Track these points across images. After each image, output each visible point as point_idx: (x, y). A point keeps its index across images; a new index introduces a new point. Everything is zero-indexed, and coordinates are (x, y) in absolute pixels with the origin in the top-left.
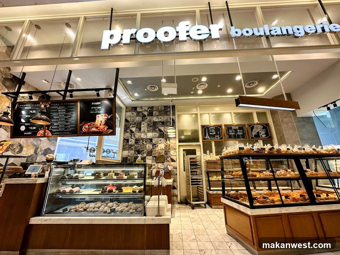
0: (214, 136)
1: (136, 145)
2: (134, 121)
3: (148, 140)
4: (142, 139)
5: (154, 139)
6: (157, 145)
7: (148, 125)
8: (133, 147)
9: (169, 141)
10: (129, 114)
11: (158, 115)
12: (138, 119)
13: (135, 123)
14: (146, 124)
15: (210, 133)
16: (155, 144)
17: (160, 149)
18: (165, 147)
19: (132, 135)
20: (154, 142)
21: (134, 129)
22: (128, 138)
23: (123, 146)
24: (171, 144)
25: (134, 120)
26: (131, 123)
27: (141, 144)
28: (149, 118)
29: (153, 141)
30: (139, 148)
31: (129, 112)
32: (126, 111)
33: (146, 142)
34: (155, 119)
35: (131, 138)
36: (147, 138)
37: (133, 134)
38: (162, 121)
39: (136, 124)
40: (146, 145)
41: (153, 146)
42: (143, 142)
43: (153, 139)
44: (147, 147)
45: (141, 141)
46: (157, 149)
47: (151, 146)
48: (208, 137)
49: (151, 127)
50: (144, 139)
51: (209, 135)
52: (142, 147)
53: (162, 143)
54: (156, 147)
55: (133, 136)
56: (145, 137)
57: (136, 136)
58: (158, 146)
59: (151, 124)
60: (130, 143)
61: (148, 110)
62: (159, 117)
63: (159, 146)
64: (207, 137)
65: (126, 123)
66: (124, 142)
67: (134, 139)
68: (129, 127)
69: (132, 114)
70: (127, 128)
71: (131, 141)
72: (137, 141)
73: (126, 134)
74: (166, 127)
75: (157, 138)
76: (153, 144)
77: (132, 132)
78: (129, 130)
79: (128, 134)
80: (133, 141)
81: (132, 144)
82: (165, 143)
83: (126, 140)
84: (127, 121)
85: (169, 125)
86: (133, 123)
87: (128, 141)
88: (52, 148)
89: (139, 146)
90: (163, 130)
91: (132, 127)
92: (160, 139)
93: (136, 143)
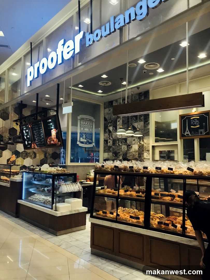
0: (196, 130)
1: (113, 147)
4: (118, 139)
5: (128, 138)
6: (131, 145)
8: (111, 149)
9: (143, 141)
10: (107, 110)
13: (112, 121)
14: (121, 121)
15: (192, 127)
16: (130, 144)
18: (138, 148)
20: (128, 142)
21: (111, 128)
22: (107, 139)
23: (104, 147)
24: (145, 145)
25: (111, 118)
26: (109, 121)
27: (118, 145)
30: (116, 149)
31: (107, 108)
32: (105, 108)
33: (121, 143)
35: (110, 139)
37: (111, 134)
39: (113, 122)
40: (122, 146)
41: (128, 147)
42: (119, 142)
43: (127, 139)
45: (118, 142)
46: (131, 151)
47: (126, 147)
48: (189, 133)
49: (125, 124)
50: (120, 140)
51: (190, 128)
52: (118, 149)
54: (130, 148)
55: (111, 136)
56: (120, 137)
57: (113, 136)
58: (132, 147)
60: (109, 144)
63: (133, 147)
64: (187, 132)
65: (105, 122)
66: (104, 143)
67: (112, 140)
68: (107, 127)
69: (110, 110)
70: (106, 128)
71: (109, 142)
72: (114, 141)
73: (105, 134)
74: (139, 123)
75: (131, 138)
76: (127, 144)
77: (110, 131)
78: (107, 130)
79: (107, 135)
80: (111, 142)
81: (111, 145)
82: (139, 143)
83: (106, 141)
84: (105, 119)
85: (143, 120)
86: (111, 121)
87: (107, 143)
88: (58, 152)
89: (116, 147)
90: (136, 127)
91: (110, 126)
92: (134, 138)
93: (114, 144)
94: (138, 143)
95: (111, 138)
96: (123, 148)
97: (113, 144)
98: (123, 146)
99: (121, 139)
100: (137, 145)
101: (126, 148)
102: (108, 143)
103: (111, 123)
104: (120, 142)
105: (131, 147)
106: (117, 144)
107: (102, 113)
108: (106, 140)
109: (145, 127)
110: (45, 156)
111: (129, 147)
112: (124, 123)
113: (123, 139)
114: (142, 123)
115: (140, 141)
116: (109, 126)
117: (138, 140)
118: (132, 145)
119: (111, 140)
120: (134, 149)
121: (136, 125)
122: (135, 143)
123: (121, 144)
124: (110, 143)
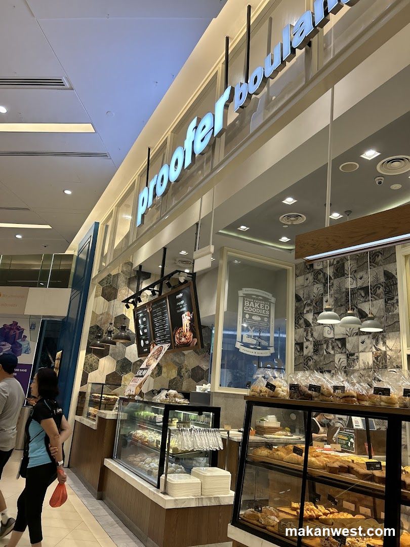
1: (315, 357)
2: (309, 297)
3: (337, 342)
4: (327, 341)
5: (350, 338)
6: (356, 354)
7: (336, 300)
8: (311, 363)
9: (384, 343)
10: (301, 279)
11: (355, 272)
12: (317, 289)
13: (312, 302)
14: (331, 301)
16: (352, 352)
17: (362, 365)
18: (374, 362)
19: (307, 333)
20: (348, 346)
21: (310, 317)
22: (302, 341)
23: (295, 359)
24: (389, 353)
25: (309, 295)
26: (305, 302)
27: (325, 353)
28: (336, 282)
29: (347, 345)
30: (322, 364)
31: (301, 275)
32: (297, 276)
33: (333, 348)
34: (349, 284)
35: (308, 340)
36: (336, 337)
37: (310, 329)
38: (364, 286)
39: (314, 304)
40: (334, 355)
41: (348, 357)
42: (327, 348)
43: (347, 340)
44: (337, 363)
45: (325, 346)
46: (357, 367)
47: (343, 358)
49: (342, 306)
50: (330, 341)
52: (327, 362)
53: (367, 350)
54: (354, 360)
55: (310, 334)
56: (331, 336)
57: (315, 335)
58: (358, 358)
59: (342, 297)
60: (305, 352)
61: (335, 263)
62: (359, 277)
63: (360, 359)
65: (298, 304)
66: (296, 349)
67: (313, 343)
68: (302, 313)
69: (307, 279)
70: (299, 315)
71: (307, 348)
72: (317, 346)
73: (298, 330)
74: (374, 302)
75: (356, 337)
76: (347, 352)
77: (307, 324)
78: (302, 321)
79: (301, 331)
80: (311, 347)
81: (309, 355)
82: (374, 350)
83: (300, 346)
84: (298, 299)
85: (382, 296)
86: (309, 302)
87: (302, 349)
88: (204, 367)
89: (322, 358)
90: (368, 313)
91: (308, 312)
92: (363, 338)
93: (316, 351)
94: (374, 348)
95: (311, 339)
96: (337, 361)
97: (314, 352)
98: (338, 357)
99: (334, 339)
100: (371, 353)
101: (346, 360)
102: (305, 349)
103: (309, 305)
104: (331, 347)
105: (355, 358)
106: (325, 351)
107: (292, 286)
108: (299, 342)
109: (387, 310)
110: (179, 373)
111: (350, 357)
112: (339, 304)
113: (335, 339)
114: (380, 303)
115: (377, 343)
116: (305, 312)
117: (371, 343)
118: (358, 352)
119: (311, 343)
120: (364, 363)
121: (366, 307)
122: (365, 349)
123: (332, 352)
124: (309, 350)
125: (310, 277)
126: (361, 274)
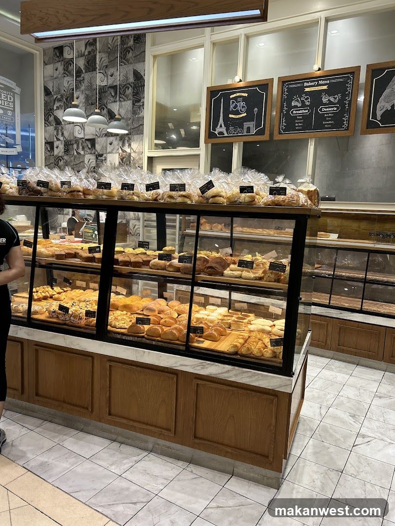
0: (239, 124)
1: (66, 157)
2: (59, 92)
3: (87, 142)
4: (77, 141)
5: (99, 139)
6: (104, 155)
7: (87, 98)
8: (61, 163)
9: (130, 145)
10: (50, 68)
11: (107, 67)
12: (68, 82)
13: (62, 96)
14: (82, 98)
15: (230, 116)
16: (101, 153)
17: (109, 166)
18: (120, 163)
19: (58, 132)
20: (98, 147)
21: (60, 114)
22: (52, 141)
23: (45, 159)
24: (133, 155)
25: (59, 89)
26: (55, 97)
27: (75, 154)
28: (86, 76)
29: (96, 145)
30: (72, 164)
31: (50, 64)
32: (45, 64)
33: (83, 148)
34: (100, 80)
35: (58, 139)
36: (86, 138)
37: (60, 128)
38: (114, 84)
39: (65, 100)
40: (84, 156)
41: (97, 158)
42: (78, 148)
43: (96, 141)
45: (75, 147)
46: (104, 168)
47: (93, 158)
48: (224, 130)
49: (92, 104)
50: (81, 142)
51: (226, 119)
52: (77, 162)
53: (114, 152)
54: (102, 161)
55: (60, 133)
56: (81, 136)
57: (66, 134)
58: (106, 159)
59: (93, 95)
60: (56, 152)
61: (86, 53)
62: (109, 73)
63: (108, 159)
64: (221, 129)
65: (46, 98)
66: (46, 149)
67: (63, 142)
68: (52, 110)
69: (56, 70)
70: (49, 112)
71: (57, 147)
72: (68, 145)
73: (48, 128)
74: (123, 103)
75: (105, 138)
76: (96, 153)
77: (58, 122)
78: (51, 118)
79: (51, 129)
80: (62, 147)
81: (60, 155)
82: (120, 151)
83: (50, 145)
84: (47, 92)
85: (131, 97)
86: (59, 97)
87: (52, 148)
89: (72, 158)
90: (116, 113)
91: (58, 108)
92: (111, 139)
93: (67, 151)
94: (120, 149)
95: (62, 138)
96: (86, 162)
97: (65, 152)
98: (87, 157)
99: (84, 140)
100: (118, 154)
101: (95, 161)
102: (55, 149)
103: (59, 100)
104: (81, 147)
105: (104, 159)
106: (75, 151)
107: (41, 75)
108: (49, 141)
109: (134, 113)
111: (99, 158)
112: (90, 102)
113: (86, 140)
114: (128, 104)
115: (123, 145)
116: (55, 108)
117: (118, 144)
118: (106, 153)
119: (62, 143)
120: (111, 164)
121: (115, 108)
122: (113, 150)
123: (82, 153)
124: (59, 150)
125: (60, 66)
126: (111, 71)
